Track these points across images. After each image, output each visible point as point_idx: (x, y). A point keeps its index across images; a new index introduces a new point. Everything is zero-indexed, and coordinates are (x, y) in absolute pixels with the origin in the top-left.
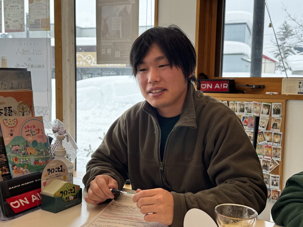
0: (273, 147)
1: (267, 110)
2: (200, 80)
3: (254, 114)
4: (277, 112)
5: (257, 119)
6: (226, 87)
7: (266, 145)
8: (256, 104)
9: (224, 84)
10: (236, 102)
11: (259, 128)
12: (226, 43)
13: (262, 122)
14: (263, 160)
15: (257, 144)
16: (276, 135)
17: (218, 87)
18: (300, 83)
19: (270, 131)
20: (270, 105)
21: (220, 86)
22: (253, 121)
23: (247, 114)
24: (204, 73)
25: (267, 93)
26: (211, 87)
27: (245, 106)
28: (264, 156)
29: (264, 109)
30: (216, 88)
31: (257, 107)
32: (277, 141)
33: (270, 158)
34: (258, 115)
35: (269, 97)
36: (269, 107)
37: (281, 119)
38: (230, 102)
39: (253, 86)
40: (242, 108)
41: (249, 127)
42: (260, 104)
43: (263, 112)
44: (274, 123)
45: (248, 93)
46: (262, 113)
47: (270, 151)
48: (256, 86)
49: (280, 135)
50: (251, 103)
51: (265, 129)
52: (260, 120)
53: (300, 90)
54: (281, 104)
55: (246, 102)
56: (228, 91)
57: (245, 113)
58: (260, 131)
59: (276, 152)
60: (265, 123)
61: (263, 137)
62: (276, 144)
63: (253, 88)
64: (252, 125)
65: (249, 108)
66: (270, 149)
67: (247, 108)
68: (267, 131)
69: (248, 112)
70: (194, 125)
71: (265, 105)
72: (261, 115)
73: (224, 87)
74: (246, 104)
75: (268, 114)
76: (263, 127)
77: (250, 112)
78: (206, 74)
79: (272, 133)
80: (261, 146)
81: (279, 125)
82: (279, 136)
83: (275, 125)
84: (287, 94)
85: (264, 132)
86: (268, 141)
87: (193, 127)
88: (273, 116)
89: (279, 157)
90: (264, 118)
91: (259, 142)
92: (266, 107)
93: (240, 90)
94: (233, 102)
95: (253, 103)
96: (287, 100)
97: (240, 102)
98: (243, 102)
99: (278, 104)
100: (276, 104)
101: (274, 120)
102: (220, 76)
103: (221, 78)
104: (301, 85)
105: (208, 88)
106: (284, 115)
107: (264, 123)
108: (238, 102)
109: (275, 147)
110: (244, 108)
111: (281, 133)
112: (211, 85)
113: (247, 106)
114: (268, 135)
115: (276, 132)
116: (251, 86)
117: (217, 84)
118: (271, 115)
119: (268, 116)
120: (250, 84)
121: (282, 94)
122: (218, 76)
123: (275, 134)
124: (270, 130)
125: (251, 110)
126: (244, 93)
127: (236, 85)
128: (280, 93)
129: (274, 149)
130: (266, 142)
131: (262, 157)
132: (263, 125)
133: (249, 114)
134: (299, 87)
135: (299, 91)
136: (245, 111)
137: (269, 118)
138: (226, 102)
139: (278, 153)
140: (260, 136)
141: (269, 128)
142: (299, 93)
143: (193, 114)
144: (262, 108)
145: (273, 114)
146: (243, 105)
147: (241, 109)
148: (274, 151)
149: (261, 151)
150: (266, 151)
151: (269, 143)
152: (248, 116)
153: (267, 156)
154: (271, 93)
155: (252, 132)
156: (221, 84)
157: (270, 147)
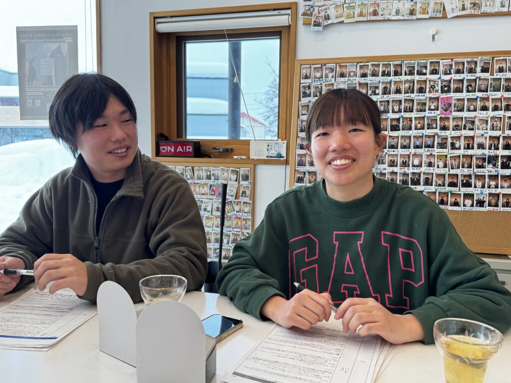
0: (243, 217)
1: (235, 176)
2: (159, 141)
3: (221, 182)
4: (246, 178)
5: (225, 187)
6: (190, 150)
7: (235, 216)
8: (223, 169)
9: (187, 147)
10: (201, 168)
11: (227, 197)
12: (189, 100)
13: (230, 190)
14: (233, 233)
15: (225, 216)
16: (246, 205)
17: (181, 150)
18: (268, 146)
19: (239, 201)
20: (238, 171)
21: (183, 148)
22: (221, 189)
23: (214, 182)
24: (164, 133)
25: (235, 157)
26: (173, 150)
27: (212, 173)
29: (232, 175)
30: (179, 151)
31: (225, 173)
32: (246, 211)
33: (240, 230)
34: (225, 182)
35: (237, 162)
36: (237, 173)
37: (250, 186)
38: (195, 168)
39: (220, 150)
40: (209, 174)
41: (217, 196)
42: (228, 170)
43: (232, 179)
44: (243, 191)
45: (214, 157)
46: (230, 180)
47: (239, 223)
48: (223, 149)
49: (250, 203)
50: (218, 168)
51: (234, 198)
52: (228, 188)
53: (269, 153)
54: (249, 169)
55: (212, 168)
56: (193, 155)
57: (211, 180)
58: (229, 201)
59: (246, 223)
60: (234, 191)
61: (232, 207)
62: (246, 214)
63: (220, 152)
64: (219, 194)
65: (216, 175)
66: (240, 220)
67: (213, 174)
68: (236, 200)
69: (215, 179)
70: (141, 195)
71: (233, 171)
72: (229, 182)
73: (188, 150)
75: (236, 181)
76: (232, 196)
77: (218, 180)
78: (166, 134)
79: (241, 202)
80: (230, 218)
81: (248, 193)
82: (248, 205)
84: (256, 158)
85: (233, 202)
86: (237, 212)
87: (140, 197)
88: (242, 183)
89: (249, 229)
90: (233, 185)
91: (228, 213)
92: (234, 173)
93: (206, 153)
94: (197, 168)
95: (220, 168)
96: (255, 165)
97: (206, 168)
98: (210, 168)
99: (247, 169)
100: (245, 169)
101: (243, 187)
102: (184, 138)
103: (185, 140)
104: (269, 148)
105: (169, 151)
106: (252, 181)
107: (232, 191)
108: (204, 168)
109: (245, 218)
110: (210, 175)
112: (173, 147)
113: (214, 173)
114: (237, 204)
115: (245, 201)
116: (218, 149)
117: (180, 147)
118: (239, 183)
119: (237, 183)
120: (216, 147)
121: (251, 158)
122: (182, 137)
123: (244, 203)
124: (239, 199)
125: (218, 177)
126: (210, 157)
127: (202, 148)
128: (249, 157)
130: (235, 212)
131: (232, 230)
132: (232, 194)
134: (268, 150)
135: (268, 155)
136: (212, 177)
137: (237, 186)
138: (191, 168)
139: (248, 224)
140: (229, 206)
141: (238, 196)
142: (267, 157)
143: (140, 182)
144: (230, 173)
145: (242, 181)
146: (209, 171)
147: (207, 175)
148: (244, 222)
149: (230, 223)
150: (236, 222)
152: (215, 183)
153: (237, 228)
154: (239, 157)
155: (220, 202)
156: (184, 147)
157: (240, 218)
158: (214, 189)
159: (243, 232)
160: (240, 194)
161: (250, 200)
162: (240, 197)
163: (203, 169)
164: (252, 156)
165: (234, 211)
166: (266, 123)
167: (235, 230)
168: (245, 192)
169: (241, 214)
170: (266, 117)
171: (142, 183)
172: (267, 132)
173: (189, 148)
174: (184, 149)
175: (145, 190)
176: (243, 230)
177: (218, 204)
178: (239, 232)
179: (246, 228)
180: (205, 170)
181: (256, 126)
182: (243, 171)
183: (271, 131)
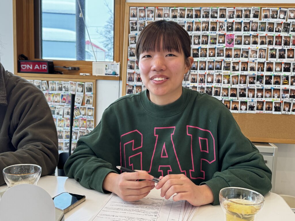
0: (87, 119)
1: (81, 88)
2: (20, 61)
3: (71, 92)
4: (90, 90)
5: (73, 96)
6: (46, 68)
7: (81, 118)
8: (72, 83)
9: (43, 65)
10: (55, 82)
12: (44, 30)
13: (78, 99)
14: (80, 131)
15: (74, 118)
16: (90, 110)
17: (38, 68)
18: (106, 66)
19: (85, 107)
20: (83, 85)
21: (39, 67)
22: (70, 98)
23: (65, 92)
24: (24, 55)
25: (81, 74)
26: (31, 68)
27: (63, 86)
28: (80, 127)
29: (79, 88)
30: (36, 69)
31: (73, 86)
32: (90, 115)
33: (85, 129)
34: (74, 93)
35: (83, 78)
36: (83, 86)
37: (93, 96)
38: (49, 82)
39: (69, 68)
40: (60, 87)
41: (67, 104)
42: (75, 84)
43: (78, 91)
44: (87, 100)
45: (65, 74)
47: (85, 124)
48: (72, 68)
49: (93, 109)
50: (68, 82)
51: (80, 104)
52: (76, 98)
53: (107, 72)
54: (92, 83)
55: (63, 82)
56: (47, 71)
57: (63, 91)
58: (77, 107)
59: (90, 123)
60: (80, 100)
61: (79, 112)
62: (90, 117)
63: (69, 70)
64: (69, 102)
65: (67, 87)
66: (85, 121)
67: (64, 87)
68: (82, 107)
69: (65, 91)
70: (5, 102)
71: (79, 85)
72: (77, 93)
73: (43, 68)
74: (64, 83)
75: (82, 92)
76: (79, 103)
77: (68, 91)
78: (26, 55)
79: (86, 108)
80: (78, 119)
81: (91, 101)
82: (92, 110)
83: (88, 101)
84: (97, 75)
85: (79, 107)
86: (83, 115)
87: (4, 104)
88: (86, 93)
89: (92, 128)
90: (79, 96)
91: (76, 116)
92: (80, 86)
93: (58, 71)
94: (52, 82)
95: (69, 82)
96: (96, 80)
97: (58, 82)
98: (61, 82)
99: (90, 83)
100: (89, 83)
101: (87, 97)
102: (40, 58)
103: (41, 60)
104: (107, 67)
105: (28, 68)
106: (95, 92)
107: (79, 99)
108: (57, 82)
109: (89, 120)
110: (62, 87)
111: (94, 108)
112: (31, 65)
113: (64, 85)
114: (83, 109)
115: (89, 107)
116: (68, 68)
117: (37, 65)
118: (84, 93)
119: (83, 93)
120: (66, 66)
121: (93, 75)
122: (38, 58)
123: (88, 108)
124: (84, 105)
125: (68, 89)
126: (61, 74)
127: (55, 66)
128: (91, 74)
129: (88, 121)
130: (82, 116)
131: (79, 129)
132: (79, 102)
133: (67, 92)
134: (106, 69)
135: (106, 73)
136: (63, 89)
137: (83, 96)
138: (46, 81)
139: (91, 124)
140: (77, 111)
141: (83, 104)
142: (106, 74)
143: (3, 92)
144: (77, 86)
145: (87, 92)
146: (61, 84)
147: (59, 88)
148: (88, 123)
149: (78, 124)
150: (82, 123)
151: (84, 116)
152: (66, 94)
153: (83, 127)
154: (84, 74)
155: (69, 108)
156: (41, 66)
157: (85, 120)
158: (65, 98)
159: (87, 130)
160: (86, 102)
161: (93, 106)
162: (86, 104)
163: (55, 83)
164: (94, 74)
165: (81, 114)
166: (106, 49)
167: (82, 128)
168: (89, 100)
169: (86, 117)
170: (105, 45)
171: (6, 93)
172: (107, 56)
173: (44, 67)
174: (41, 67)
175: (8, 98)
176: (88, 129)
177: (68, 109)
178: (85, 130)
179: (90, 127)
180: (58, 83)
181: (98, 52)
182: (87, 85)
183: (109, 55)
